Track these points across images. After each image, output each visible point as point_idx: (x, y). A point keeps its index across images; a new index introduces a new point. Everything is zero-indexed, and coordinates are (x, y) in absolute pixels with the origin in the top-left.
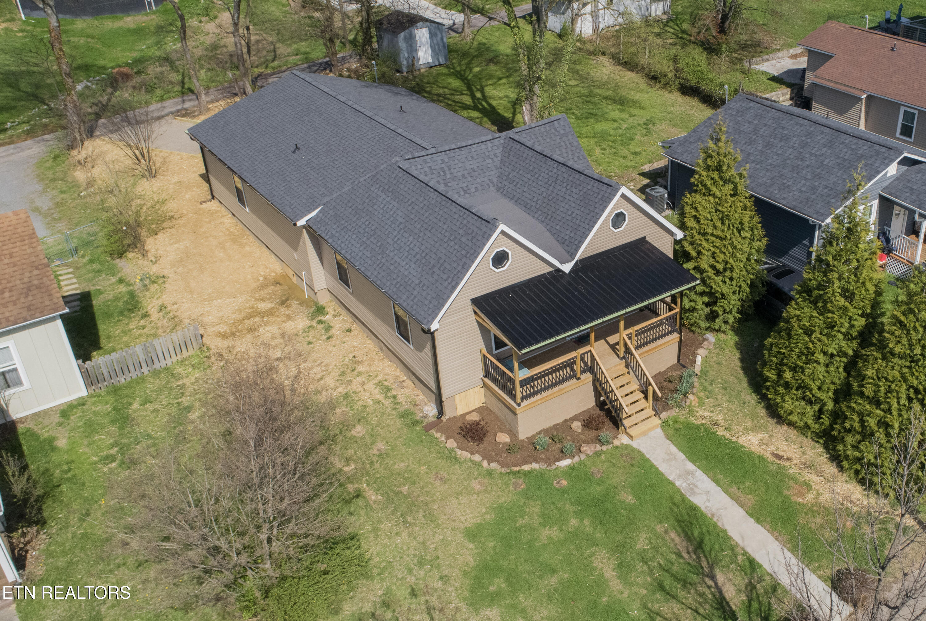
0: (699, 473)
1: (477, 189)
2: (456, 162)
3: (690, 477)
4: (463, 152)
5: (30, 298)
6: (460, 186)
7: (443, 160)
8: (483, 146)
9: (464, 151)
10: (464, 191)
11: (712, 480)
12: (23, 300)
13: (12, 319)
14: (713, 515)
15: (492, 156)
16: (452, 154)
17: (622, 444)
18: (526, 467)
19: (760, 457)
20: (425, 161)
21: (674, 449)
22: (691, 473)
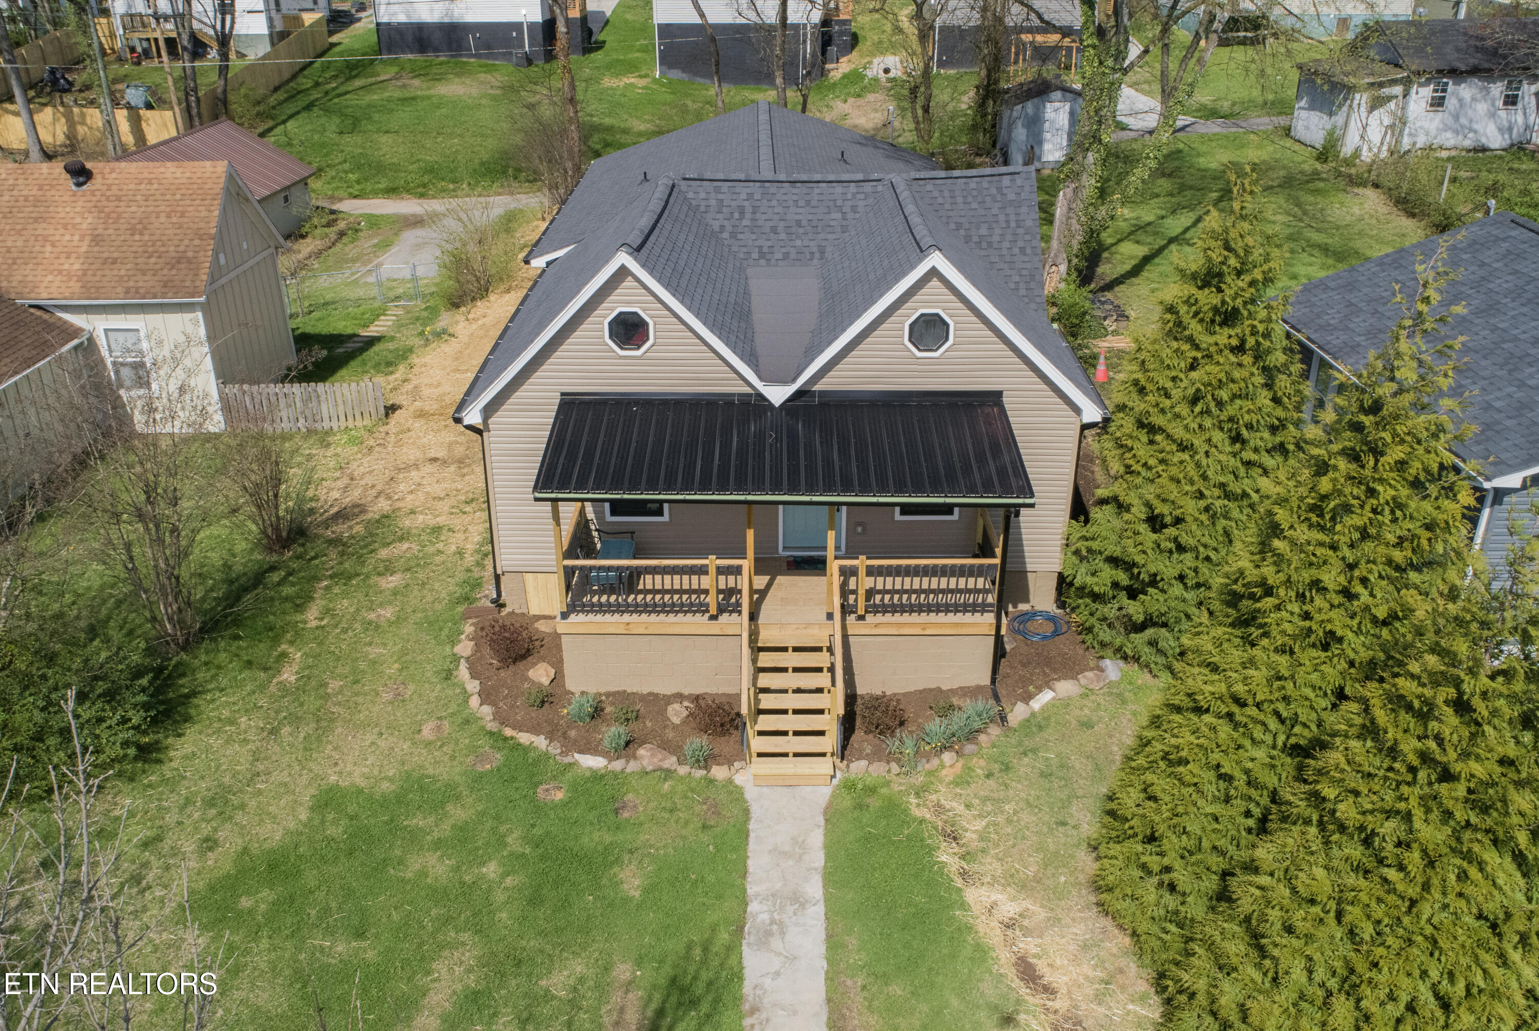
0: (816, 915)
1: (786, 256)
2: (774, 203)
3: (790, 909)
4: (795, 191)
5: (174, 272)
6: (757, 243)
7: (750, 196)
8: (839, 189)
9: (800, 189)
10: (760, 252)
11: (829, 937)
12: (165, 272)
13: (142, 291)
14: (754, 1010)
15: (846, 209)
16: (773, 188)
17: (730, 781)
18: (524, 738)
19: (981, 952)
20: (717, 190)
21: (817, 839)
22: (799, 901)
